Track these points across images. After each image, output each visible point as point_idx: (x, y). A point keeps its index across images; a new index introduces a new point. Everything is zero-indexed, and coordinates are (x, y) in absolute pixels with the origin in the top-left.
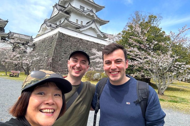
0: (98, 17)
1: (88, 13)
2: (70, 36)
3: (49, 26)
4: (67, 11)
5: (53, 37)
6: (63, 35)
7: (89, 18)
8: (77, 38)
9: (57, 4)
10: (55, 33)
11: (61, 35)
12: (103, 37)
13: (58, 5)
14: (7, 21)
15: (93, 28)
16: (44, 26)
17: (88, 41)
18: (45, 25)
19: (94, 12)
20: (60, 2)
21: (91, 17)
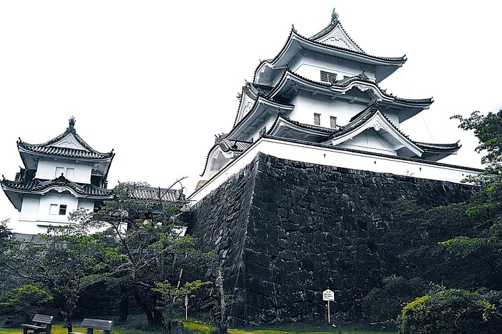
0: (388, 93)
1: (350, 87)
2: (301, 165)
3: (230, 149)
4: (283, 96)
5: (241, 177)
6: (277, 162)
7: (356, 102)
8: (326, 167)
9: (249, 84)
10: (249, 162)
11: (269, 164)
12: (420, 155)
13: (253, 84)
14: (111, 155)
15: (377, 129)
16: (215, 153)
17: (368, 172)
18: (220, 149)
19: (370, 80)
20: (258, 77)
21: (363, 97)
